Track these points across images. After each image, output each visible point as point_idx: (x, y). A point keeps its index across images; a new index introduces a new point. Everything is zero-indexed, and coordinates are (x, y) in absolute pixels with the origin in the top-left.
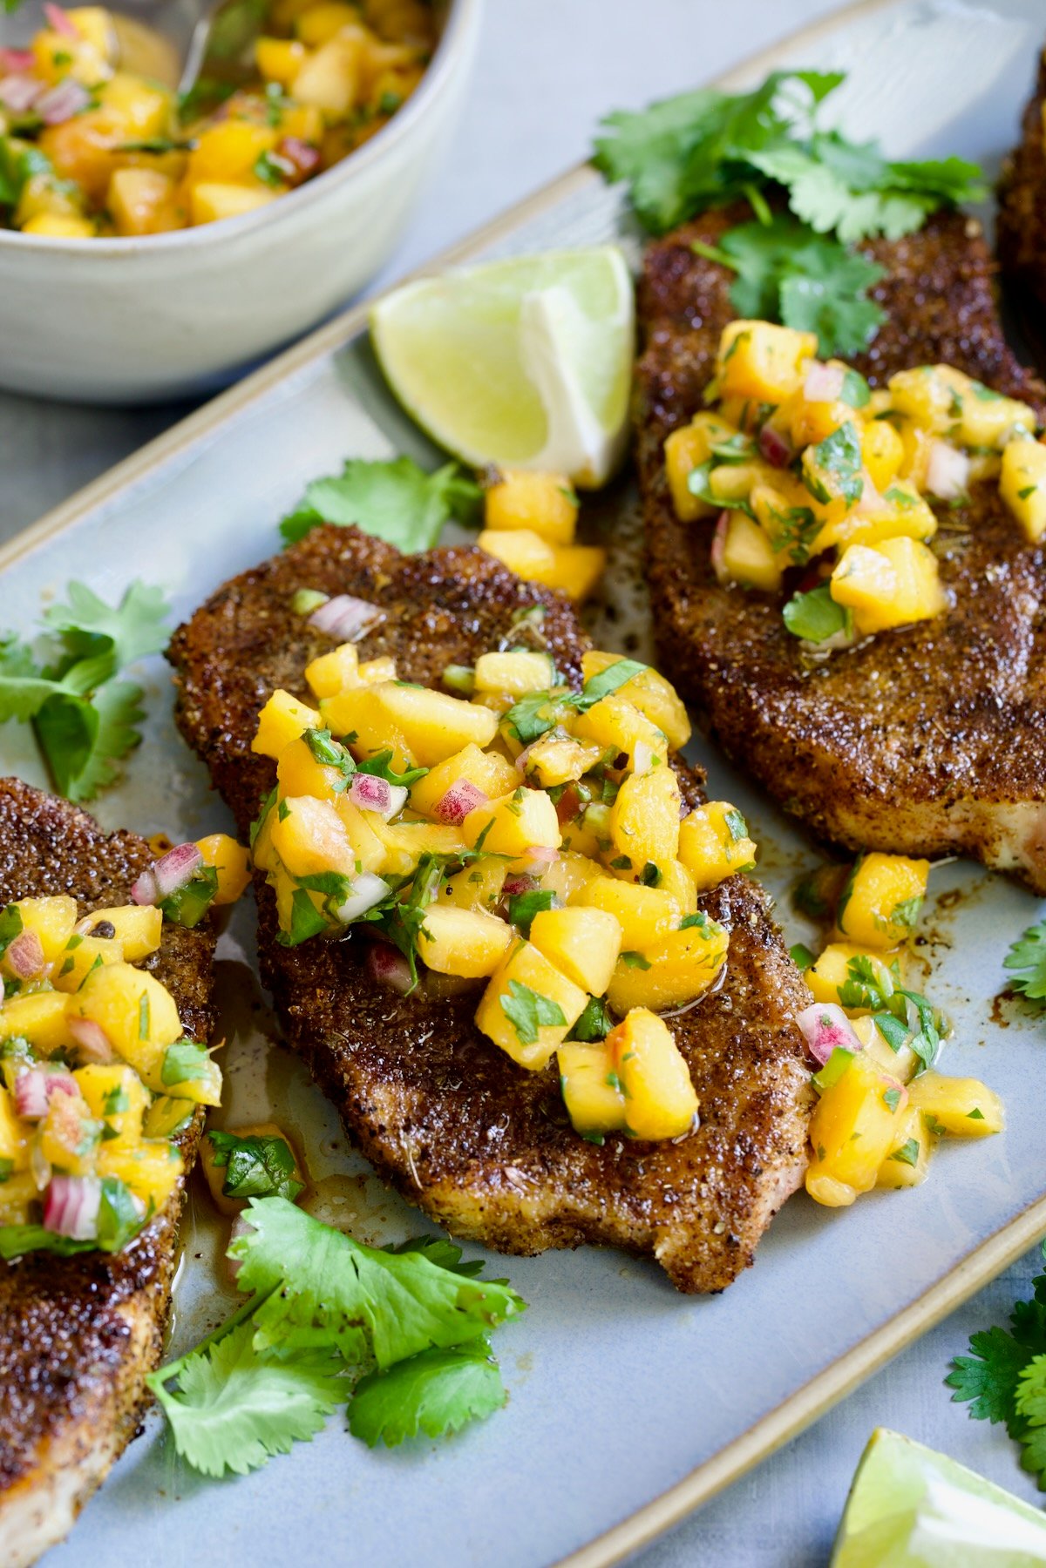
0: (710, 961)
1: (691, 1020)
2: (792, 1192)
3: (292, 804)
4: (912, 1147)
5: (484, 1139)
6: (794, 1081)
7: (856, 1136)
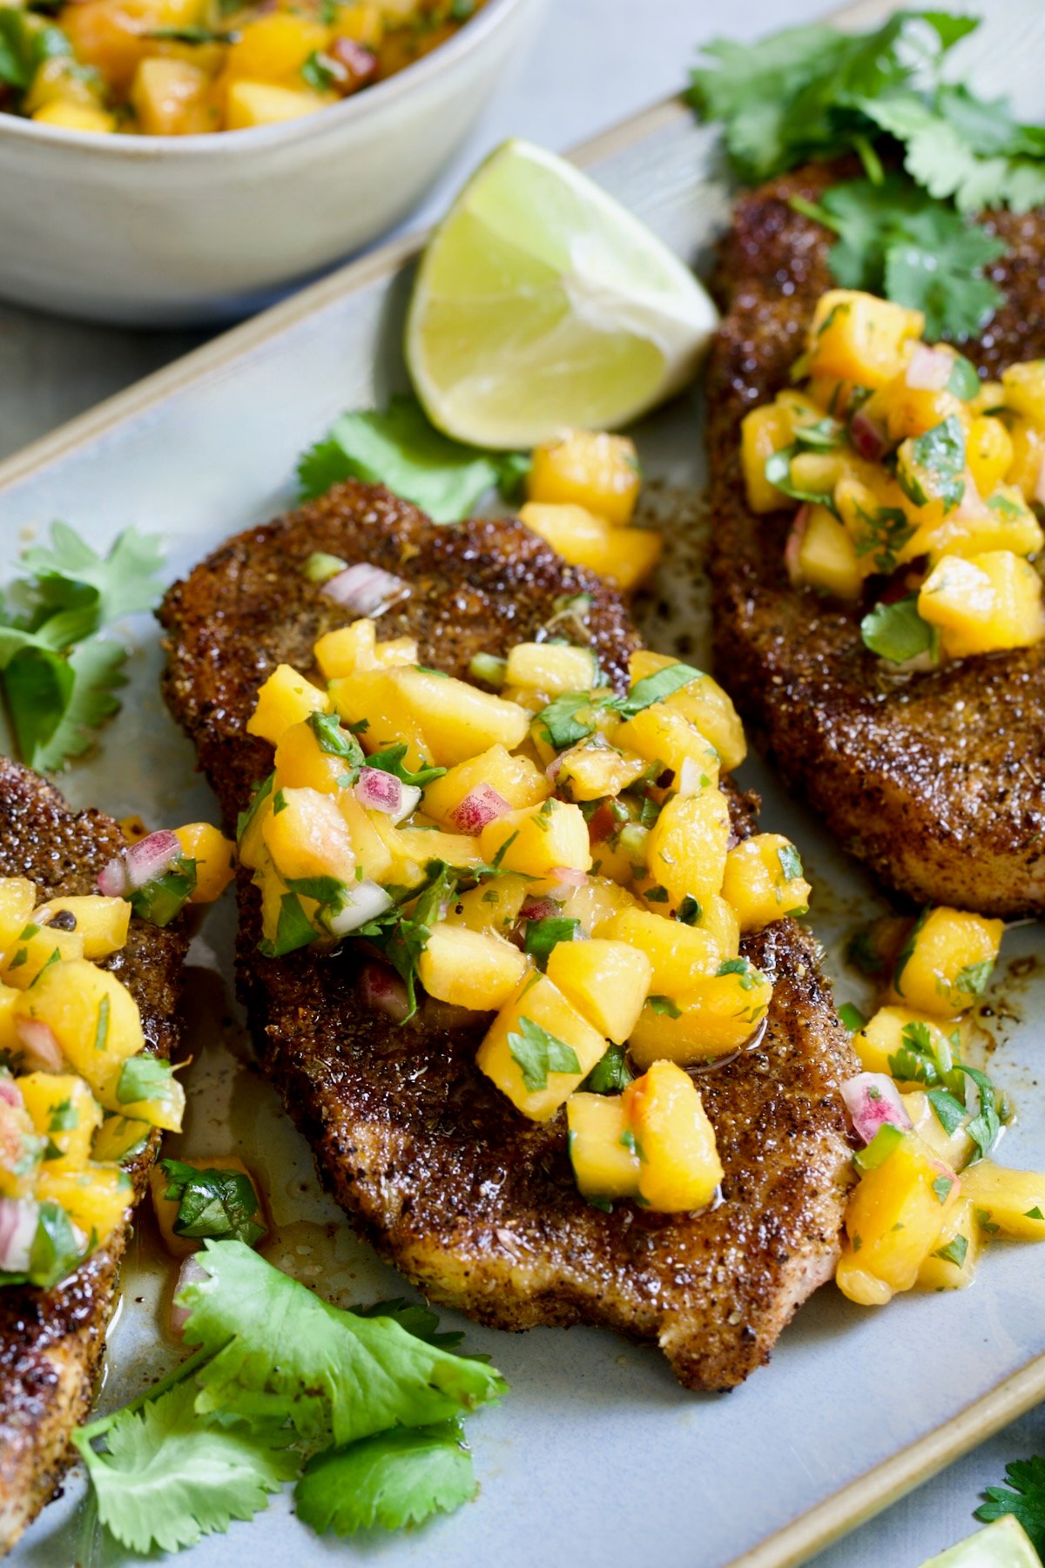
0: (749, 1015)
1: (721, 1079)
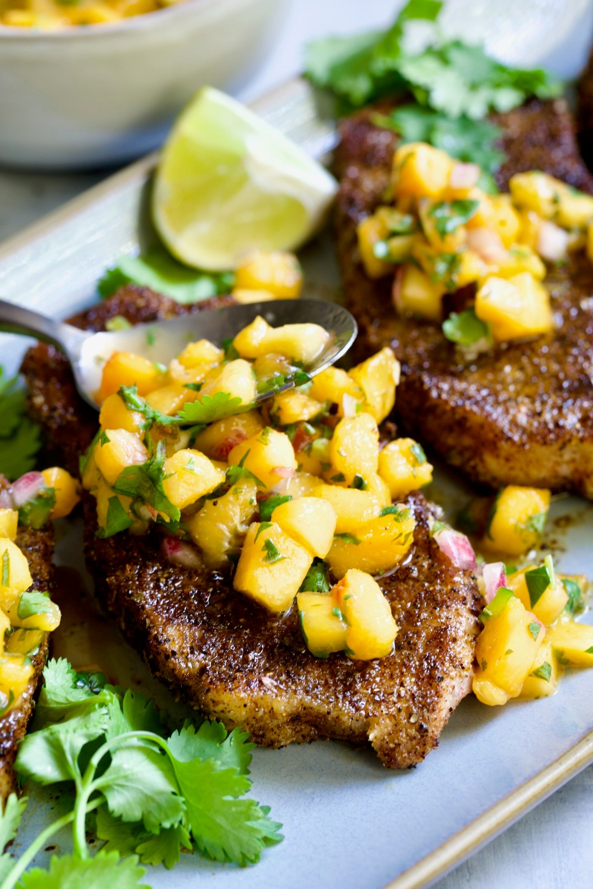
0: (402, 539)
1: (389, 584)
2: (464, 696)
3: (110, 434)
4: (547, 667)
5: (246, 661)
6: (463, 620)
7: (509, 652)
